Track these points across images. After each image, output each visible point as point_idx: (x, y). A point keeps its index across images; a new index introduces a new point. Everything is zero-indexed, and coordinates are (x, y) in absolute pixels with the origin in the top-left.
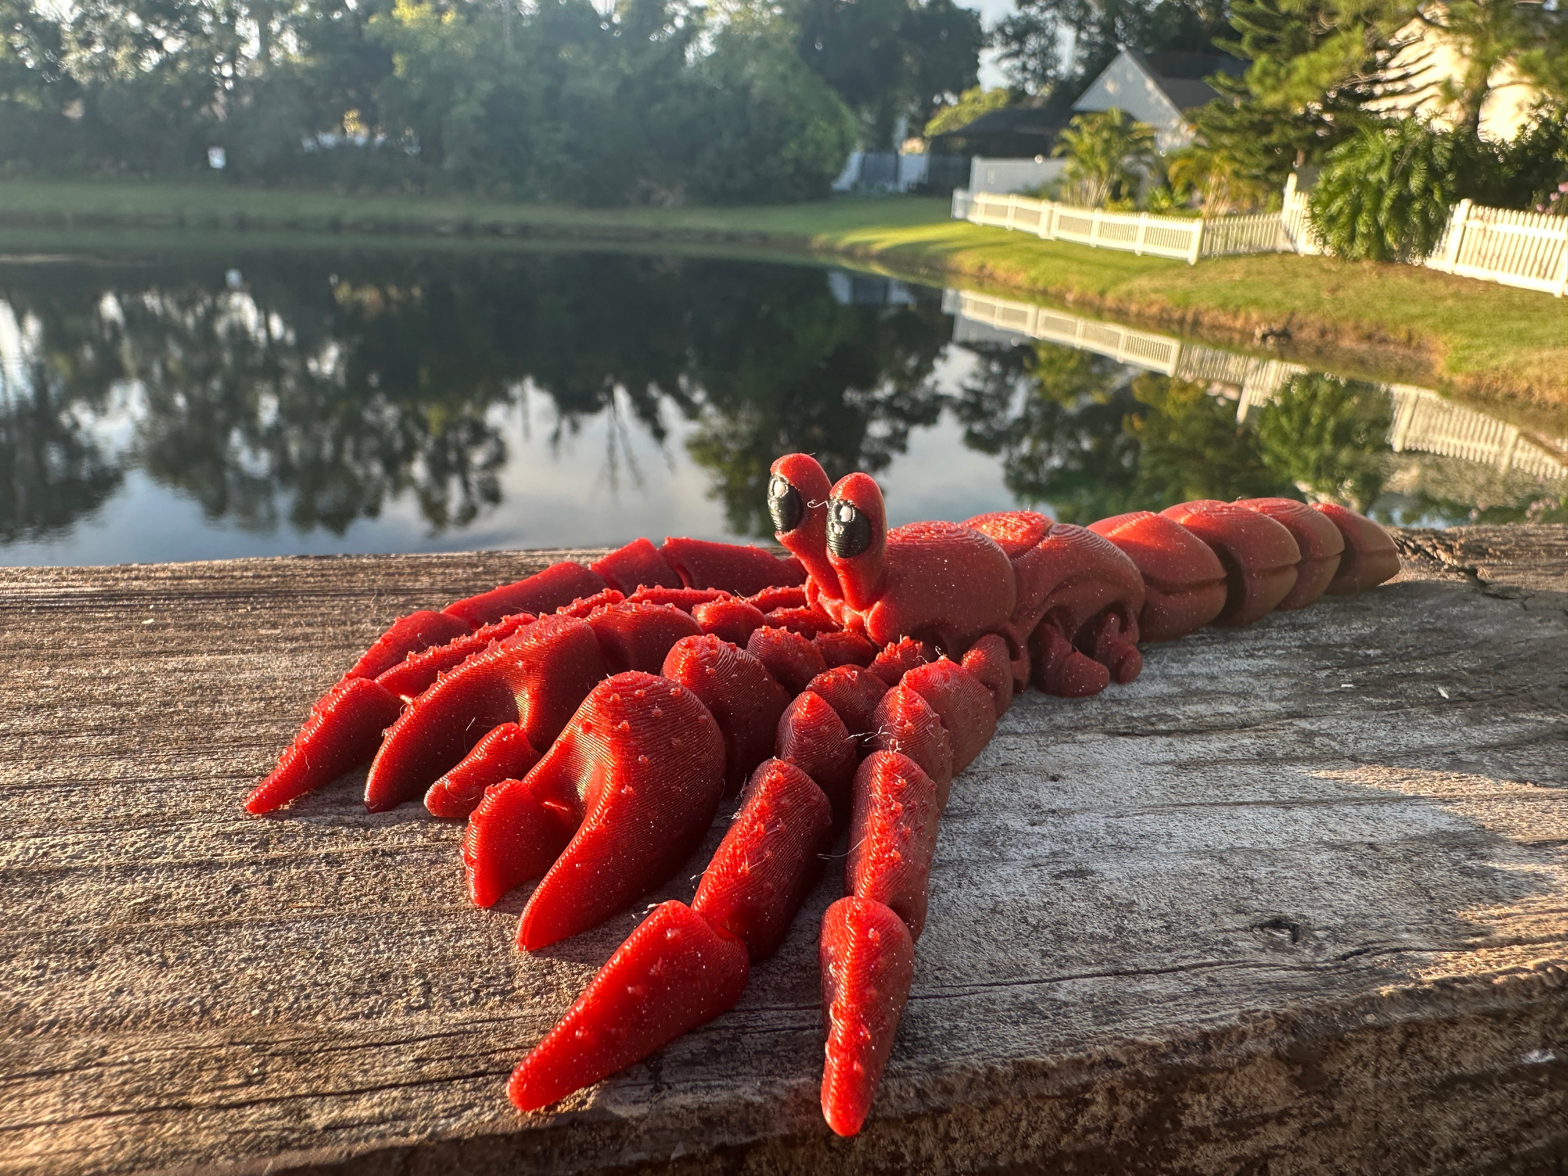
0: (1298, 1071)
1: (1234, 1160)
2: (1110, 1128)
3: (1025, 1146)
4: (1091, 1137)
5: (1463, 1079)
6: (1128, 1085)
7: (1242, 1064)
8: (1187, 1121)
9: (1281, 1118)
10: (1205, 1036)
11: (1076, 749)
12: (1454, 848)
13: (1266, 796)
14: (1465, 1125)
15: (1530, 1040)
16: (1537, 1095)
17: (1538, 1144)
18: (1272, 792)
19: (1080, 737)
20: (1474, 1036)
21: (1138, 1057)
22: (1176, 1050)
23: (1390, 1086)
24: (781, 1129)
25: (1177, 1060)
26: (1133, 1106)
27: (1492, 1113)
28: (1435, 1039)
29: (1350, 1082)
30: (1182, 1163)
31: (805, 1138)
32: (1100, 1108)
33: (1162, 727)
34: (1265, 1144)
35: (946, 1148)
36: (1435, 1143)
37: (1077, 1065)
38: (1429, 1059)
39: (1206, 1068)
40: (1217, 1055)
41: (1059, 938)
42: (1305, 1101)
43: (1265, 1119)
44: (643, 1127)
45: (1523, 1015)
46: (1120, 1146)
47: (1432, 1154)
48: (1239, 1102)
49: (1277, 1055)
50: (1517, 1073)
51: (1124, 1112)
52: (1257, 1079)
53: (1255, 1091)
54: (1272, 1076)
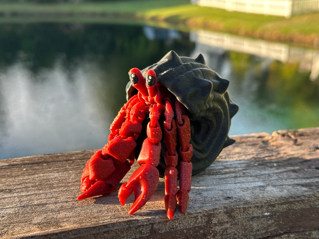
0: (228, 215)
1: (222, 229)
2: (202, 223)
3: (190, 225)
4: (199, 224)
5: (255, 217)
6: (203, 216)
7: (219, 213)
8: (213, 223)
9: (227, 222)
10: (213, 209)
11: (203, 178)
12: (261, 187)
13: (233, 182)
14: (258, 226)
15: (264, 211)
16: (269, 221)
17: (272, 229)
18: (235, 182)
19: (204, 176)
20: (255, 210)
21: (204, 212)
22: (210, 211)
23: (243, 218)
24: (158, 221)
25: (210, 212)
26: (205, 219)
27: (262, 223)
28: (249, 210)
29: (237, 217)
30: (214, 229)
31: (161, 222)
32: (200, 219)
33: (219, 173)
34: (226, 227)
35: (179, 225)
36: (253, 228)
37: (196, 213)
38: (248, 213)
39: (214, 214)
40: (215, 211)
41: (195, 201)
42: (230, 220)
43: (225, 222)
44: (141, 221)
45: (262, 207)
46: (204, 225)
47: (254, 230)
48: (220, 219)
49: (224, 212)
50: (264, 216)
51: (204, 221)
52: (222, 216)
53: (222, 218)
54: (224, 215)
